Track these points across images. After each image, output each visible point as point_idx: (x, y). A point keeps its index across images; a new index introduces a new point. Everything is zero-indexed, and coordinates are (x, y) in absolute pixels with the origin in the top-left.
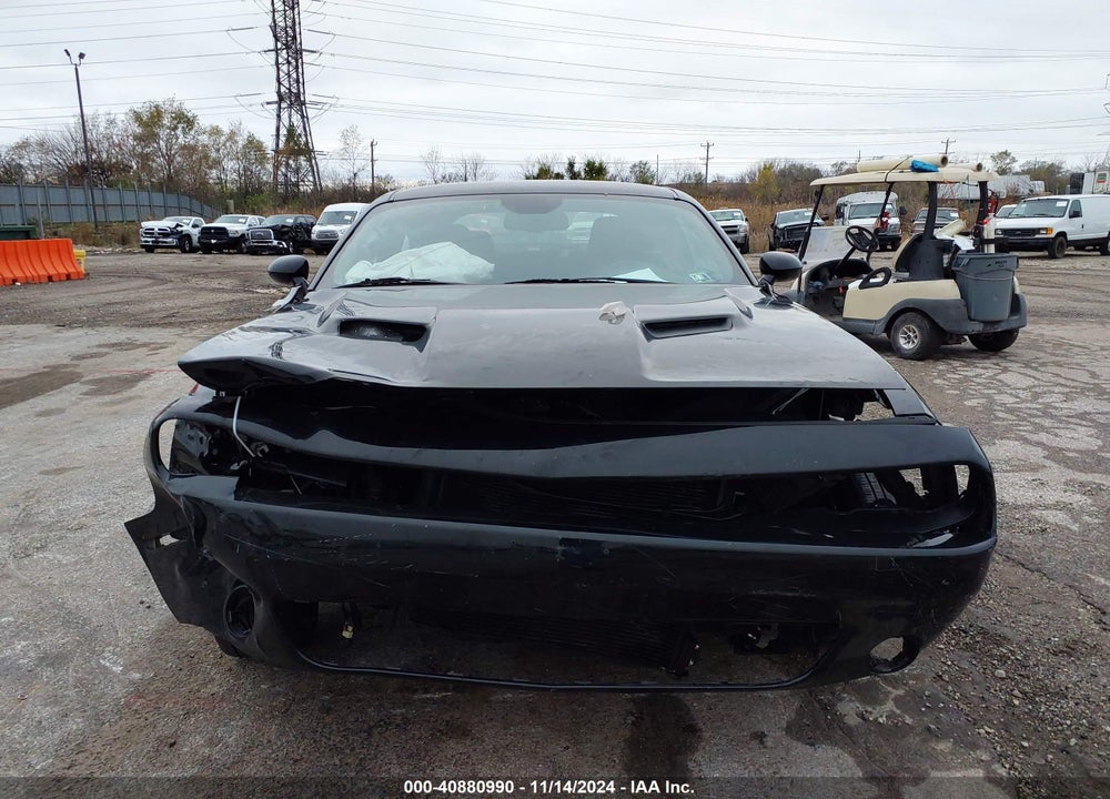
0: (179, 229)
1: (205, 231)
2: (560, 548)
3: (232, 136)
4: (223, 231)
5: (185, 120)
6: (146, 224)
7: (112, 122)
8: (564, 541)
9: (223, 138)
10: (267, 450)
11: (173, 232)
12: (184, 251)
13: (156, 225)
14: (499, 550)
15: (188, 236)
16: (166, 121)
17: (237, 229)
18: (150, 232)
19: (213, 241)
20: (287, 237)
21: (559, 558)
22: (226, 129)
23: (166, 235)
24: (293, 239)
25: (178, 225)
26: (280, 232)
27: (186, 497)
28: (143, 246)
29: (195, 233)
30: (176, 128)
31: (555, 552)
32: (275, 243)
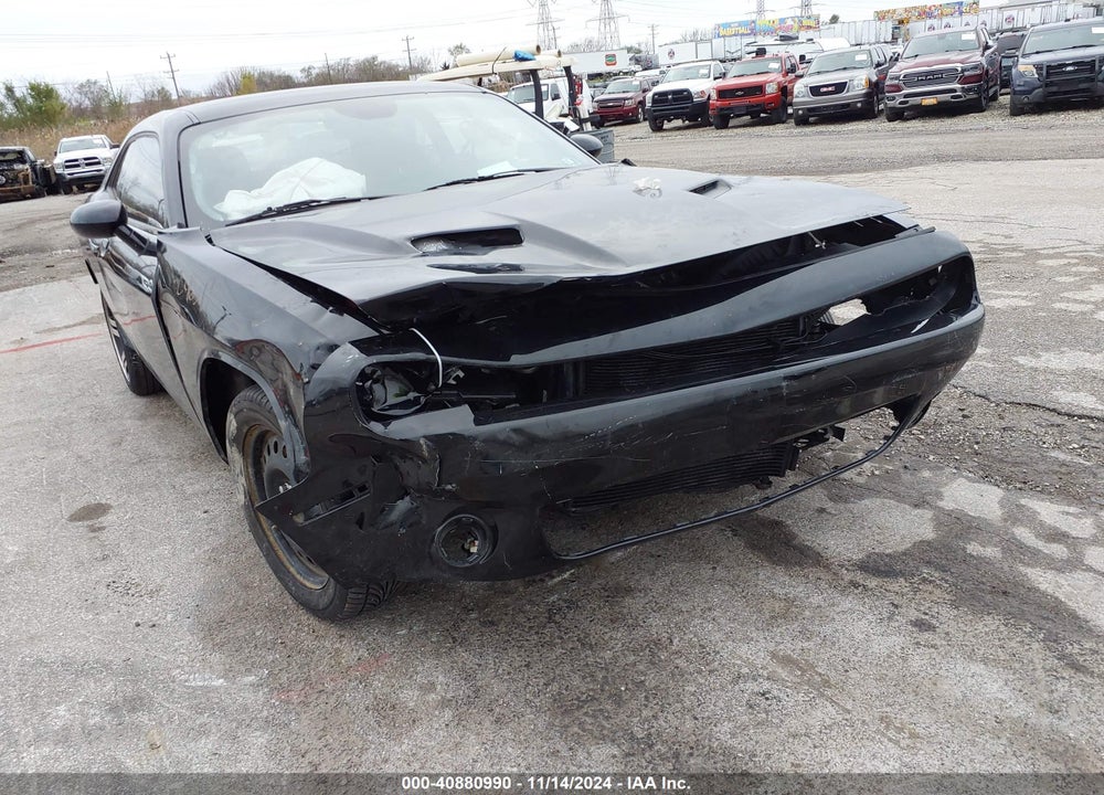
2: (784, 384)
8: (786, 378)
10: (461, 374)
14: (738, 398)
21: (785, 392)
27: (425, 437)
31: (780, 387)
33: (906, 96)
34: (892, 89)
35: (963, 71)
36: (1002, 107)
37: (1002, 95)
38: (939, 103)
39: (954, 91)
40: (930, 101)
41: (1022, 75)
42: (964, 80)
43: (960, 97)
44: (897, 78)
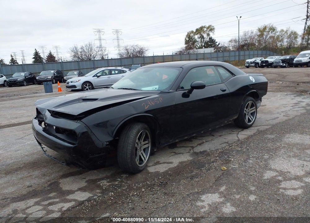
0: (256, 61)
1: (262, 62)
3: (286, 32)
4: (267, 61)
5: (273, 29)
6: (247, 60)
7: (252, 32)
9: (284, 33)
11: (254, 62)
12: (256, 67)
13: (249, 61)
15: (258, 63)
16: (267, 30)
17: (271, 61)
18: (248, 63)
19: (264, 64)
20: (286, 62)
22: (285, 30)
23: (252, 63)
24: (288, 63)
25: (255, 60)
26: (284, 61)
28: (246, 66)
29: (260, 62)
30: (269, 32)
32: (282, 64)
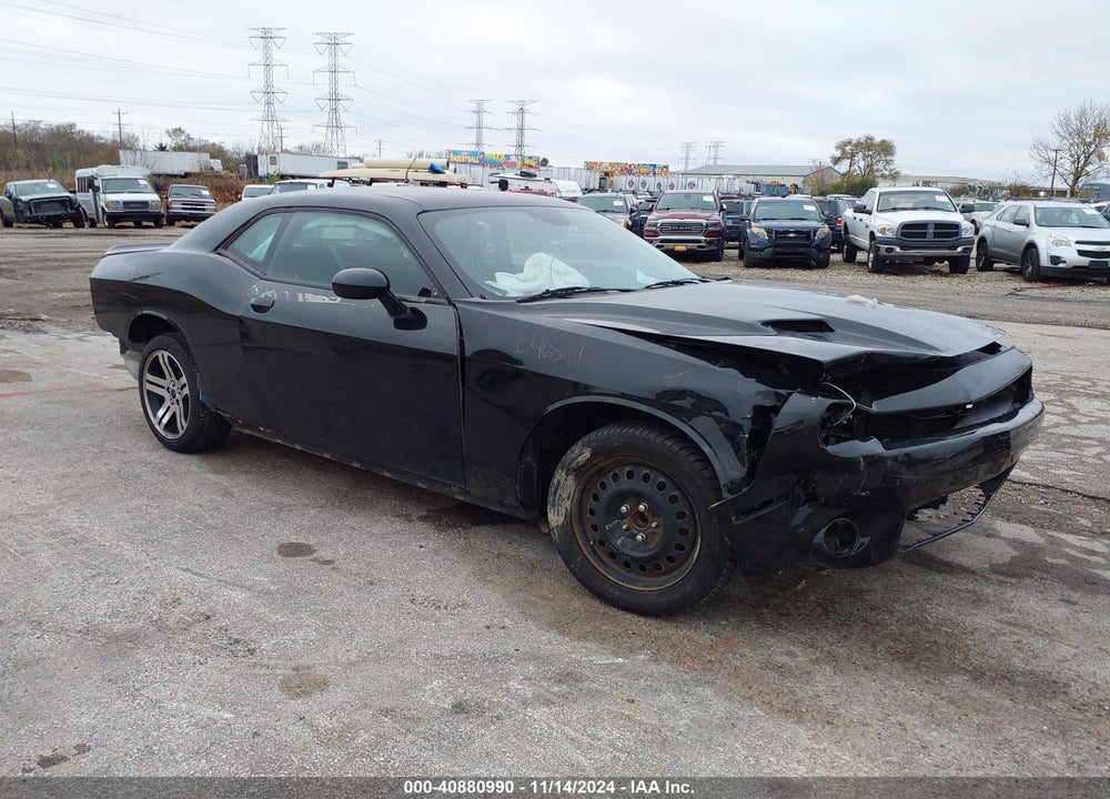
27: (863, 456)
33: (662, 241)
34: (650, 234)
35: (707, 226)
36: (730, 259)
37: (727, 248)
38: (688, 250)
39: (699, 241)
40: (681, 248)
41: (756, 236)
42: (708, 234)
43: (703, 247)
44: (655, 225)
